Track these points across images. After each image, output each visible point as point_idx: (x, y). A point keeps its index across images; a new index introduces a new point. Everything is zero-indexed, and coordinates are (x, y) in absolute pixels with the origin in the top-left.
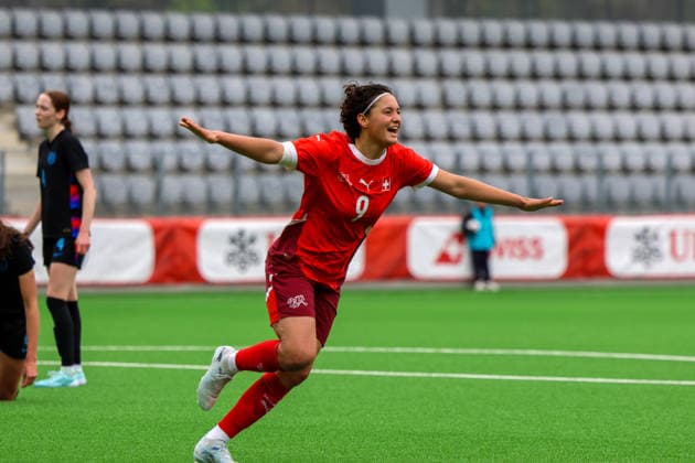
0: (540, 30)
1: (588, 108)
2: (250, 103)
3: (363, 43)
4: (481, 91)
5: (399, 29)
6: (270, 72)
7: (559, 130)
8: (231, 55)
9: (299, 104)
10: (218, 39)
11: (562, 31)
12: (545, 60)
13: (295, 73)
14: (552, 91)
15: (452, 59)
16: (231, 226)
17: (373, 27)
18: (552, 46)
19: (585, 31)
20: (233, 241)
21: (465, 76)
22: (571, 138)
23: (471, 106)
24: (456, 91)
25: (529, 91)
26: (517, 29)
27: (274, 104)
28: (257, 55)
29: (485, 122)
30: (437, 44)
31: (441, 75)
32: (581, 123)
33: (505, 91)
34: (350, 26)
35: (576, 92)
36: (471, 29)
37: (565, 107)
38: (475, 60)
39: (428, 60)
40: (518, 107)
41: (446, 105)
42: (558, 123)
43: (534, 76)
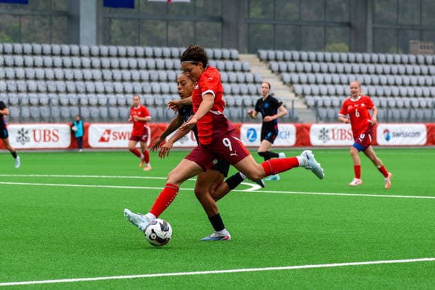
0: (140, 50)
1: (159, 81)
2: (26, 78)
3: (71, 55)
4: (117, 74)
5: (85, 49)
6: (34, 66)
7: (148, 89)
8: (19, 59)
9: (46, 79)
10: (14, 53)
11: (149, 50)
12: (142, 62)
13: (44, 66)
14: (145, 74)
15: (106, 61)
16: (18, 127)
17: (75, 48)
18: (145, 56)
19: (158, 51)
20: (19, 132)
21: (111, 68)
22: (152, 93)
23: (113, 80)
24: (108, 74)
25: (136, 74)
26: (131, 50)
27: (36, 79)
28: (29, 60)
29: (119, 86)
30: (100, 55)
31: (102, 67)
32: (156, 87)
33: (127, 74)
34: (66, 48)
35: (154, 74)
36: (113, 49)
37: (150, 80)
38: (115, 62)
39: (96, 61)
40: (132, 80)
41: (103, 80)
42: (147, 86)
43: (138, 68)
